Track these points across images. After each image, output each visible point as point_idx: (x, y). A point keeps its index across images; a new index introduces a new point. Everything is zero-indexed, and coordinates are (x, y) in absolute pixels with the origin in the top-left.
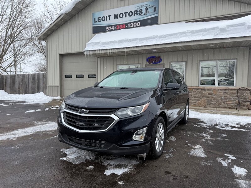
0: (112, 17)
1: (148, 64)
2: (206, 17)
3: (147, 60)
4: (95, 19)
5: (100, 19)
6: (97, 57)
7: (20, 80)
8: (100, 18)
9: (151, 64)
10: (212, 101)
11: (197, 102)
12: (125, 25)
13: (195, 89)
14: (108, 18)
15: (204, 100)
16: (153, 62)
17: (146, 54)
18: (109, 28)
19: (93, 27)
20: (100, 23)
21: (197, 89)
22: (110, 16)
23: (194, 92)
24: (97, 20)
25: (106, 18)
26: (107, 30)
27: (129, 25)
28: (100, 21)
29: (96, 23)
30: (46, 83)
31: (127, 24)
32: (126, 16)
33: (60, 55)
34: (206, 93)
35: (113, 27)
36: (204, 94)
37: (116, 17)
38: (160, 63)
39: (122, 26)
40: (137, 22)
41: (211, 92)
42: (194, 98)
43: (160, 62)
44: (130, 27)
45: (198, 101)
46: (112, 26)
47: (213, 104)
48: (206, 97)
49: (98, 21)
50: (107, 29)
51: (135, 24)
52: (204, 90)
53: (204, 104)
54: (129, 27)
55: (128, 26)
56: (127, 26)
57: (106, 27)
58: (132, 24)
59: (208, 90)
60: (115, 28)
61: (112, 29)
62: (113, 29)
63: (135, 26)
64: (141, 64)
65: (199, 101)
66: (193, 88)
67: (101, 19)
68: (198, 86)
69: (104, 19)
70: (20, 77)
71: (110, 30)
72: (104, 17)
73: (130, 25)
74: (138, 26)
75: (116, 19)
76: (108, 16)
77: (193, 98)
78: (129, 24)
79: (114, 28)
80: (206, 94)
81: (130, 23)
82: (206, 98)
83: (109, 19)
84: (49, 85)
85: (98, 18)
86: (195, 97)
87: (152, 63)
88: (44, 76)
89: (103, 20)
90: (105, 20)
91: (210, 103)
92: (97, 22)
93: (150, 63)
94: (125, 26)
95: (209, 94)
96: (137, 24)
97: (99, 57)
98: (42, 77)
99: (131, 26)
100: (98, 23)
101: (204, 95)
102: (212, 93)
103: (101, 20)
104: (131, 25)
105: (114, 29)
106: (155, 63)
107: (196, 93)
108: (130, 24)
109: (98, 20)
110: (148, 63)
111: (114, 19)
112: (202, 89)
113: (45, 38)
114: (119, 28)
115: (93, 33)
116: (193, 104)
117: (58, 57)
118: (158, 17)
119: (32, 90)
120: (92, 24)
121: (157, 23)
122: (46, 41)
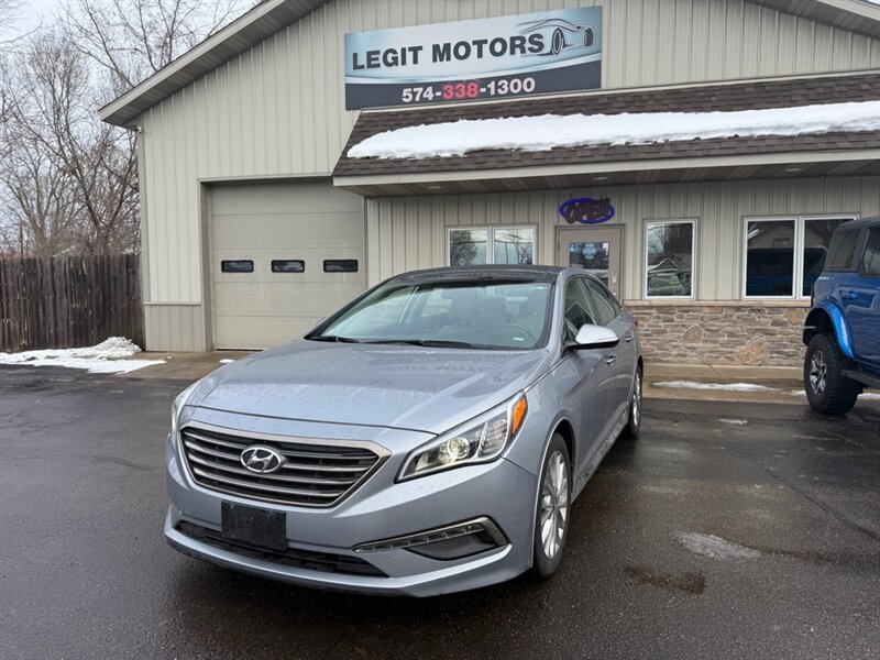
0: (426, 55)
1: (566, 223)
3: (561, 211)
4: (355, 55)
5: (377, 59)
6: (366, 197)
8: (378, 52)
9: (577, 223)
10: (785, 346)
11: (738, 349)
12: (476, 86)
13: (731, 307)
14: (410, 55)
15: (760, 344)
16: (585, 218)
17: (556, 189)
18: (414, 94)
19: (347, 85)
20: (374, 71)
21: (738, 309)
22: (415, 50)
23: (725, 317)
24: (362, 60)
25: (399, 55)
26: (404, 100)
27: (492, 85)
28: (378, 66)
29: (359, 72)
30: (141, 292)
31: (485, 82)
32: (480, 55)
33: (202, 183)
34: (765, 321)
35: (430, 89)
36: (759, 323)
37: (441, 53)
39: (466, 90)
40: (522, 77)
41: (782, 317)
42: (726, 338)
43: (608, 218)
44: (496, 91)
45: (739, 347)
46: (425, 86)
47: (789, 356)
48: (766, 332)
49: (370, 66)
50: (407, 97)
51: (516, 85)
52: (759, 311)
53: (759, 357)
54: (493, 93)
55: (489, 90)
56: (483, 90)
57: (399, 88)
58: (506, 82)
59: (774, 309)
60: (438, 94)
61: (425, 96)
62: (431, 96)
63: (513, 91)
64: (537, 225)
65: (743, 348)
66: (723, 303)
67: (381, 57)
68: (737, 298)
69: (393, 58)
71: (417, 99)
72: (394, 51)
73: (497, 87)
74: (527, 90)
75: (442, 60)
76: (410, 49)
77: (723, 336)
78: (493, 83)
79: (434, 92)
80: (766, 323)
81: (497, 79)
82: (765, 338)
83: (415, 61)
84: (154, 300)
85: (369, 54)
86: (731, 334)
87: (581, 220)
88: (127, 266)
89: (390, 60)
90: (395, 62)
91: (778, 353)
92: (362, 67)
93: (570, 220)
94: (479, 90)
95: (775, 323)
96: (522, 85)
97: (371, 198)
99: (500, 91)
100: (366, 71)
101: (758, 327)
102: (785, 319)
103: (381, 61)
104: (501, 87)
105: (435, 97)
106: (591, 221)
107: (734, 322)
108: (496, 84)
109: (369, 59)
110: (563, 222)
111: (435, 60)
112: (752, 309)
113: (132, 115)
114: (452, 94)
115: (348, 108)
116: (722, 358)
117: (195, 192)
118: (598, 63)
119: (71, 323)
120: (342, 74)
121: (598, 86)
122: (140, 128)
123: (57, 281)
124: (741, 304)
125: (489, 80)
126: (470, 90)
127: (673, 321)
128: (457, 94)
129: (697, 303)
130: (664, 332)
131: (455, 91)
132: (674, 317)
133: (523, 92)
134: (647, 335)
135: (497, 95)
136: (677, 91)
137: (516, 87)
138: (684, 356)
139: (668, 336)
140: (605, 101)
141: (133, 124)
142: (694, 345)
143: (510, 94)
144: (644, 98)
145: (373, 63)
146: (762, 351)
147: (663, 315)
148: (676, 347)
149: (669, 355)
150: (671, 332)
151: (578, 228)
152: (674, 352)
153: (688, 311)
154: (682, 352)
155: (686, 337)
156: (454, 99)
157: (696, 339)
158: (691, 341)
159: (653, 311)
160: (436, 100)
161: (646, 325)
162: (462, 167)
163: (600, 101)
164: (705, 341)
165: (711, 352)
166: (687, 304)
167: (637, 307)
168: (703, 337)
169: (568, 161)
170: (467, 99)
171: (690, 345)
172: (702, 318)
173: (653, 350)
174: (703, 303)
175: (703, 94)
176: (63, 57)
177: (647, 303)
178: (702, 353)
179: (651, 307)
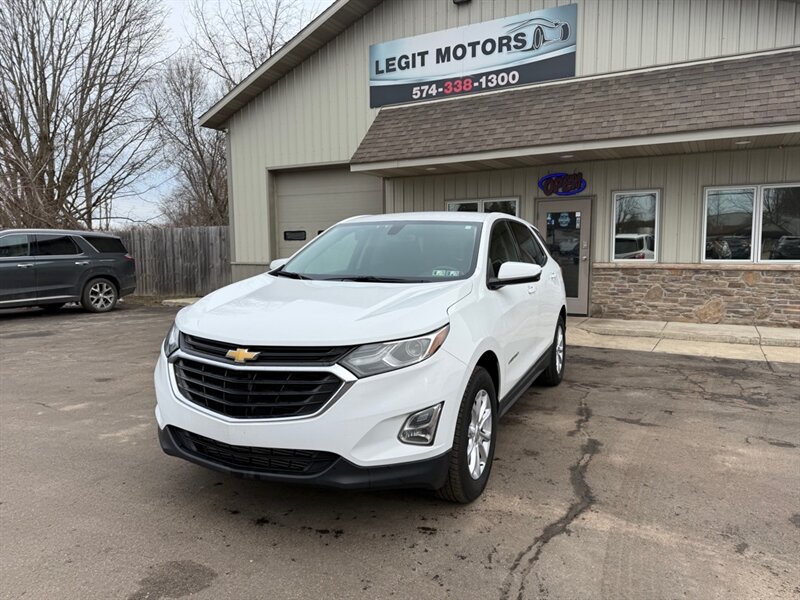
0: (431, 58)
1: (544, 196)
2: (724, 54)
3: (540, 184)
4: (377, 62)
5: (393, 64)
6: (384, 179)
7: (147, 247)
8: (394, 59)
9: (554, 195)
10: (742, 307)
11: (695, 308)
12: (470, 81)
13: (690, 269)
14: (418, 59)
15: (718, 304)
16: (560, 190)
17: (536, 166)
18: (422, 91)
19: (371, 87)
20: (392, 75)
21: (697, 271)
22: (423, 54)
23: (684, 278)
24: (383, 66)
25: (410, 60)
26: (414, 97)
27: (483, 80)
28: (394, 70)
29: (381, 76)
30: (229, 255)
31: (477, 77)
32: (474, 55)
33: (269, 171)
34: (723, 282)
35: (434, 86)
36: (717, 285)
37: (443, 55)
38: (581, 194)
39: (463, 85)
40: (508, 71)
41: (739, 279)
42: (685, 298)
43: (581, 189)
44: (487, 85)
45: (697, 306)
46: (430, 84)
47: (745, 315)
48: (723, 293)
49: (388, 70)
50: (416, 94)
51: (503, 77)
52: (717, 273)
53: (715, 315)
54: (484, 86)
55: (481, 84)
56: (476, 84)
57: (411, 86)
58: (494, 76)
59: (731, 272)
60: (441, 90)
61: (430, 92)
62: (434, 92)
63: (501, 83)
64: (520, 197)
65: (701, 307)
66: (682, 266)
67: (396, 62)
68: (697, 261)
69: (406, 63)
70: (148, 240)
71: (424, 95)
72: (406, 57)
73: (487, 81)
74: (512, 82)
75: (443, 61)
76: (419, 54)
77: (682, 296)
78: (484, 78)
79: (437, 89)
80: (724, 285)
81: (487, 74)
82: (722, 298)
83: (423, 64)
84: (238, 261)
85: (388, 60)
86: (690, 295)
87: (557, 193)
88: (220, 235)
89: (403, 65)
90: (408, 67)
91: (734, 312)
92: (382, 72)
93: (548, 193)
94: (472, 84)
95: (731, 285)
96: (508, 78)
97: (388, 179)
98: (216, 238)
99: (490, 84)
100: (386, 75)
101: (716, 288)
102: (742, 281)
103: (396, 66)
104: (490, 81)
105: (438, 93)
106: (567, 192)
107: (693, 283)
108: (487, 78)
109: (388, 65)
110: (542, 194)
111: (438, 62)
112: (710, 272)
113: (222, 120)
114: (451, 89)
115: (372, 106)
116: (681, 316)
117: (264, 178)
118: (573, 55)
119: (185, 277)
120: (368, 79)
121: (572, 74)
122: (227, 130)
123: (175, 246)
124: (699, 266)
125: (480, 76)
126: (466, 85)
127: (636, 281)
128: (455, 89)
129: (659, 266)
130: (628, 291)
131: (453, 86)
132: (638, 278)
133: (508, 84)
134: (613, 294)
135: (488, 88)
136: (641, 75)
137: (503, 80)
138: (646, 313)
139: (632, 295)
140: (577, 87)
141: (222, 126)
142: (656, 303)
143: (498, 86)
144: (610, 83)
145: (391, 67)
146: (719, 311)
147: (627, 277)
148: (638, 305)
149: (633, 312)
150: (635, 291)
151: (553, 200)
152: (638, 310)
153: (650, 273)
154: (644, 310)
155: (648, 297)
156: (453, 94)
157: (658, 298)
158: (653, 300)
159: (619, 272)
160: (439, 95)
161: (612, 284)
162: (446, 152)
163: (572, 89)
164: (665, 300)
165: (671, 310)
166: (649, 266)
167: (604, 269)
168: (664, 297)
169: (531, 143)
170: (463, 92)
171: (651, 303)
172: (663, 280)
173: (618, 307)
174: (664, 266)
175: (665, 76)
176: (189, 75)
177: (613, 266)
178: (662, 311)
179: (617, 269)
